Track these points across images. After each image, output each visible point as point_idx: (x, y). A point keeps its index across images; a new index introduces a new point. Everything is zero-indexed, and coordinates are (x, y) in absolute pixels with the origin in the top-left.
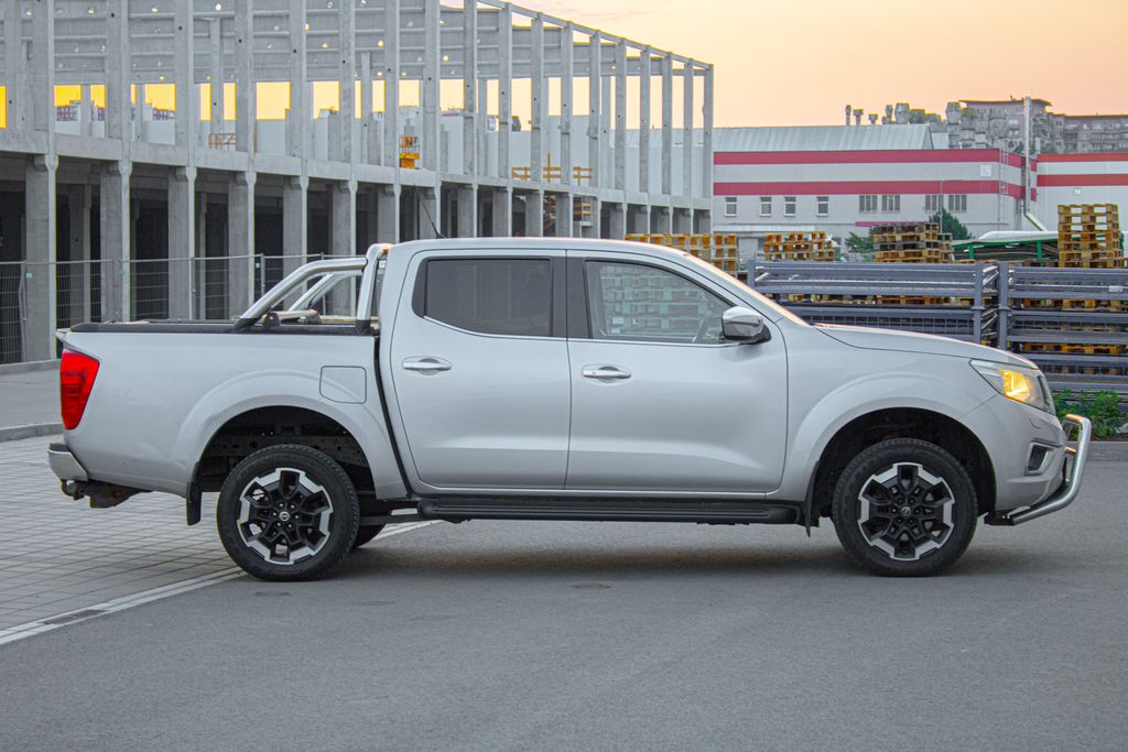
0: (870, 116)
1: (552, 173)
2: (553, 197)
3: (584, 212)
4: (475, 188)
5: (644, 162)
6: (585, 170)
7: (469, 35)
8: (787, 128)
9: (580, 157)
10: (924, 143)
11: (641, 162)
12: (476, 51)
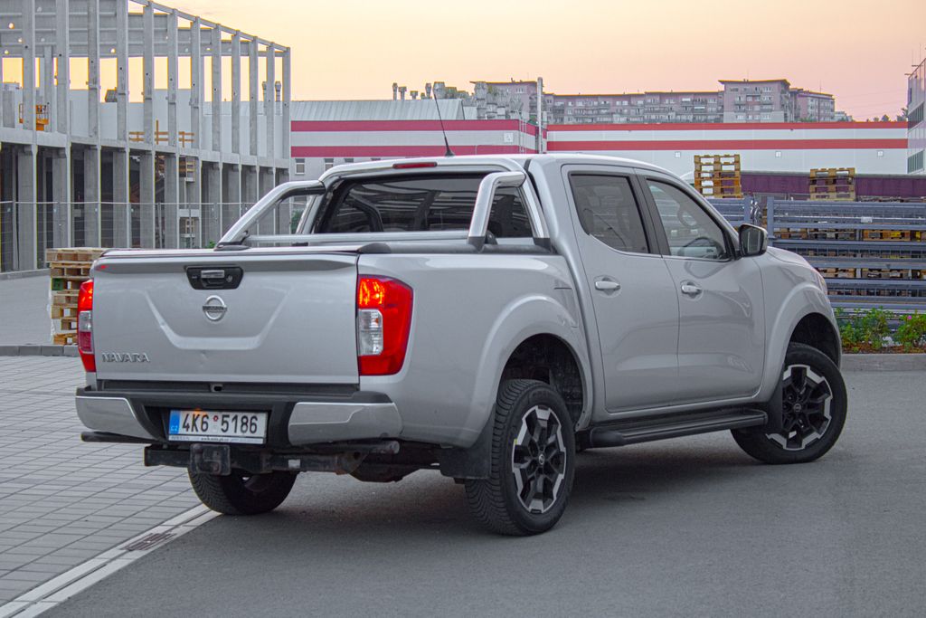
0: (411, 92)
1: (160, 137)
2: (162, 157)
3: (188, 170)
4: (99, 149)
5: (235, 128)
6: (187, 134)
7: (92, 19)
8: (345, 102)
9: (184, 124)
10: (458, 115)
11: (233, 128)
12: (98, 32)
